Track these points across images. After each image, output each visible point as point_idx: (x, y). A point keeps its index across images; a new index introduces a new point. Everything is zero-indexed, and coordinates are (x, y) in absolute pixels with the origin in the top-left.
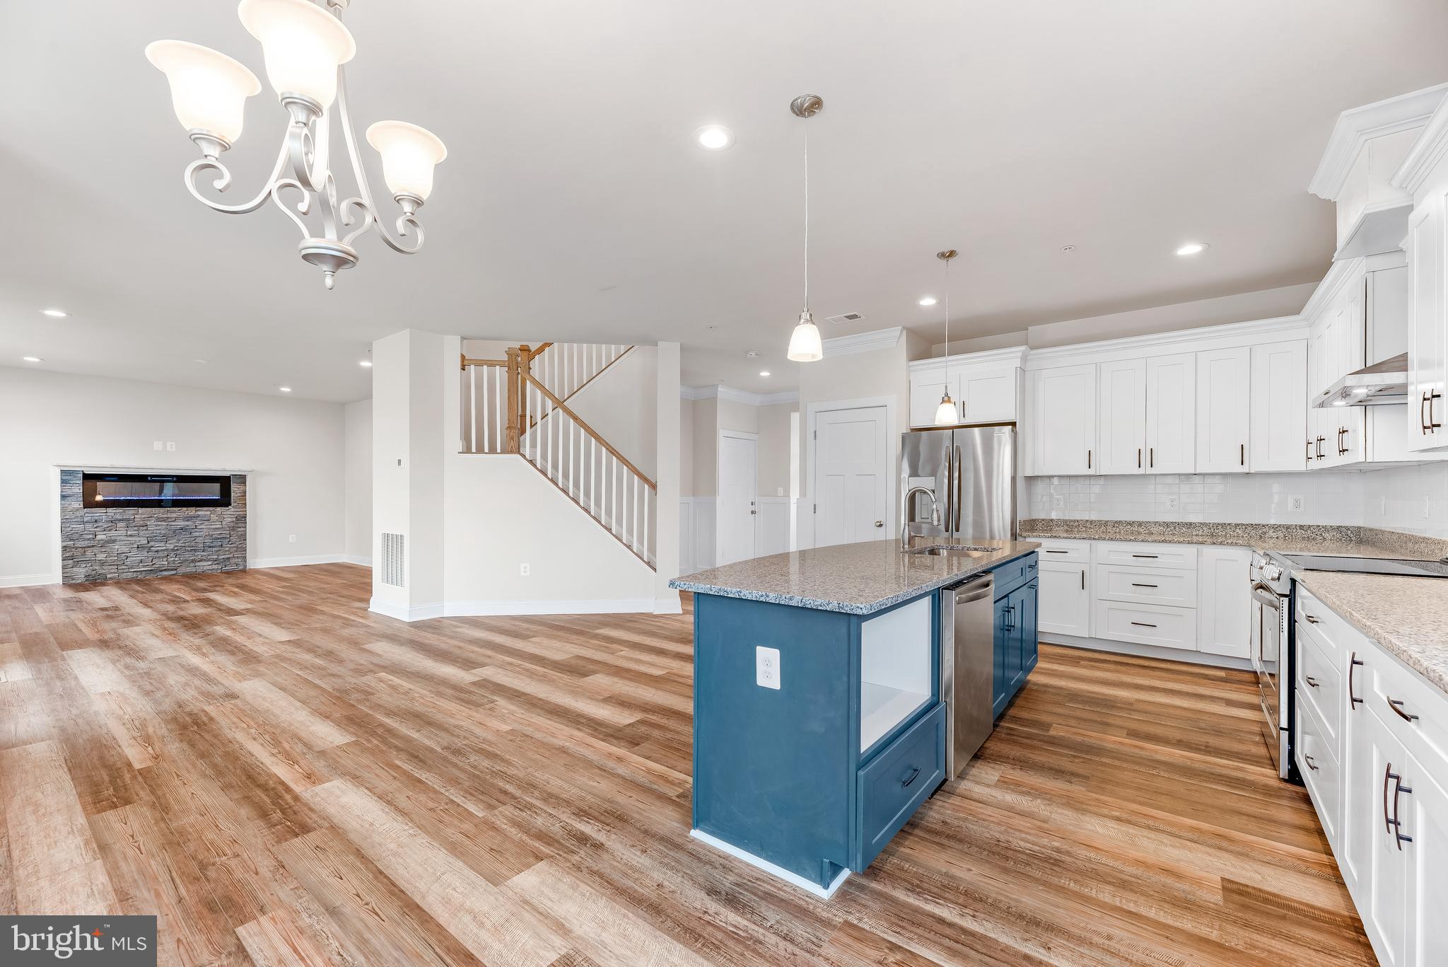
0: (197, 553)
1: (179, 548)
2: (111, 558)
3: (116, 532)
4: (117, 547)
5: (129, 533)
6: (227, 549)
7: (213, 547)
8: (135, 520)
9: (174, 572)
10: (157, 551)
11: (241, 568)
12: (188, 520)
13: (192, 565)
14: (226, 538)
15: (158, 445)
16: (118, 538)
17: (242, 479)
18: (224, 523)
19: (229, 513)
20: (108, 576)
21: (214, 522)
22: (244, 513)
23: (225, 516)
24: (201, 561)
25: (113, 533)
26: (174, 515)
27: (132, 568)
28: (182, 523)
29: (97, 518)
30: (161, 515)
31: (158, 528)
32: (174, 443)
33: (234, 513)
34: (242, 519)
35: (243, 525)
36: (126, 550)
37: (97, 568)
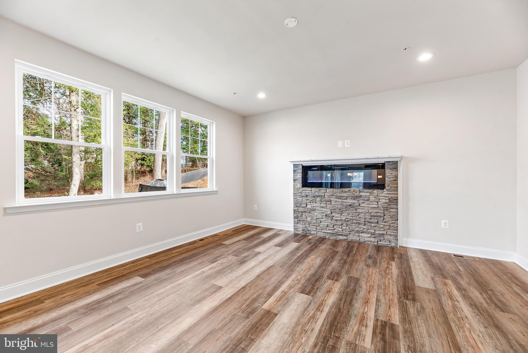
0: (360, 226)
1: (349, 220)
2: (313, 221)
3: (315, 204)
4: (316, 214)
5: (322, 205)
6: (382, 226)
7: (371, 223)
8: (325, 196)
9: (345, 238)
10: (336, 220)
11: (393, 245)
12: (354, 199)
13: (357, 234)
14: (380, 217)
15: (340, 144)
16: (317, 208)
17: (395, 165)
18: (380, 203)
19: (383, 195)
20: (312, 232)
21: (371, 202)
22: (396, 196)
23: (381, 198)
24: (363, 232)
25: (314, 204)
26: (346, 195)
27: (323, 230)
28: (350, 201)
29: (307, 194)
30: (338, 194)
31: (337, 203)
32: (349, 141)
33: (388, 195)
34: (395, 201)
35: (395, 206)
36: (320, 216)
37: (307, 226)
